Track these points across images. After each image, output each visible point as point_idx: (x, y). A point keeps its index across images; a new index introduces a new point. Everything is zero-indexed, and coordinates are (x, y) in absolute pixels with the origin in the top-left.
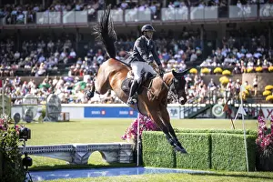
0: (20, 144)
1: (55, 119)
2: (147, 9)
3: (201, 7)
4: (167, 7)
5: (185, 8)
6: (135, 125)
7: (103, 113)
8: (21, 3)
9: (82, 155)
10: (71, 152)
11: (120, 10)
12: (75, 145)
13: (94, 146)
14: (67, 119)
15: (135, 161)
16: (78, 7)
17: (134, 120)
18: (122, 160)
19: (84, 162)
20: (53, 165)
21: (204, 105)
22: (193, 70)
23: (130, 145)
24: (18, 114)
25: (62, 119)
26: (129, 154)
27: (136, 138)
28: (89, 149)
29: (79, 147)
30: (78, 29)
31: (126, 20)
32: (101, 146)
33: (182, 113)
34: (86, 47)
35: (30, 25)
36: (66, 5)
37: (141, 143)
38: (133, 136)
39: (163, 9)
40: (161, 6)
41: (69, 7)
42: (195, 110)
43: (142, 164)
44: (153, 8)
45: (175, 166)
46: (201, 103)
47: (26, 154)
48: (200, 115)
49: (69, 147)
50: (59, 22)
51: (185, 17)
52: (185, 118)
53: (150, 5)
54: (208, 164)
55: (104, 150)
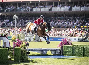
0: (26, 48)
1: (38, 41)
2: (68, 7)
3: (85, 7)
4: (74, 6)
5: (79, 7)
6: (61, 43)
7: (53, 39)
8: (28, 5)
9: (45, 51)
10: (42, 50)
11: (59, 7)
12: (43, 48)
13: (49, 49)
14: (41, 41)
15: (61, 54)
16: (46, 6)
17: (61, 42)
18: (57, 53)
19: (45, 54)
20: (36, 54)
21: (85, 38)
22: (82, 26)
23: (59, 49)
24: (26, 39)
25: (40, 41)
26: (59, 52)
27: (61, 47)
28: (47, 50)
29: (44, 49)
30: (45, 13)
31: (61, 11)
32: (51, 49)
33: (78, 40)
34: (48, 19)
35: (31, 12)
36: (42, 6)
37: (63, 49)
38: (60, 46)
39: (72, 7)
40: (72, 6)
41: (43, 6)
42: (82, 39)
43: (63, 55)
44: (69, 7)
45: (73, 56)
46: (84, 37)
47: (28, 51)
48: (84, 41)
49: (41, 49)
50: (40, 11)
51: (79, 10)
52: (79, 41)
53: (68, 6)
54: (83, 55)
55: (52, 50)
